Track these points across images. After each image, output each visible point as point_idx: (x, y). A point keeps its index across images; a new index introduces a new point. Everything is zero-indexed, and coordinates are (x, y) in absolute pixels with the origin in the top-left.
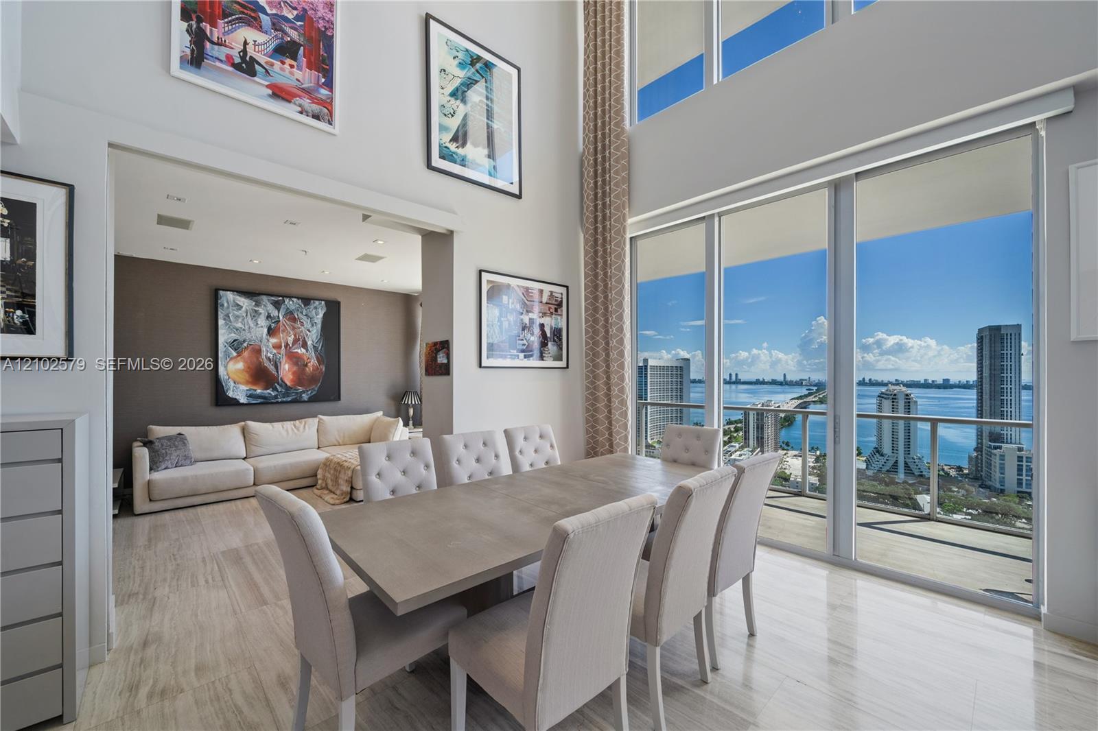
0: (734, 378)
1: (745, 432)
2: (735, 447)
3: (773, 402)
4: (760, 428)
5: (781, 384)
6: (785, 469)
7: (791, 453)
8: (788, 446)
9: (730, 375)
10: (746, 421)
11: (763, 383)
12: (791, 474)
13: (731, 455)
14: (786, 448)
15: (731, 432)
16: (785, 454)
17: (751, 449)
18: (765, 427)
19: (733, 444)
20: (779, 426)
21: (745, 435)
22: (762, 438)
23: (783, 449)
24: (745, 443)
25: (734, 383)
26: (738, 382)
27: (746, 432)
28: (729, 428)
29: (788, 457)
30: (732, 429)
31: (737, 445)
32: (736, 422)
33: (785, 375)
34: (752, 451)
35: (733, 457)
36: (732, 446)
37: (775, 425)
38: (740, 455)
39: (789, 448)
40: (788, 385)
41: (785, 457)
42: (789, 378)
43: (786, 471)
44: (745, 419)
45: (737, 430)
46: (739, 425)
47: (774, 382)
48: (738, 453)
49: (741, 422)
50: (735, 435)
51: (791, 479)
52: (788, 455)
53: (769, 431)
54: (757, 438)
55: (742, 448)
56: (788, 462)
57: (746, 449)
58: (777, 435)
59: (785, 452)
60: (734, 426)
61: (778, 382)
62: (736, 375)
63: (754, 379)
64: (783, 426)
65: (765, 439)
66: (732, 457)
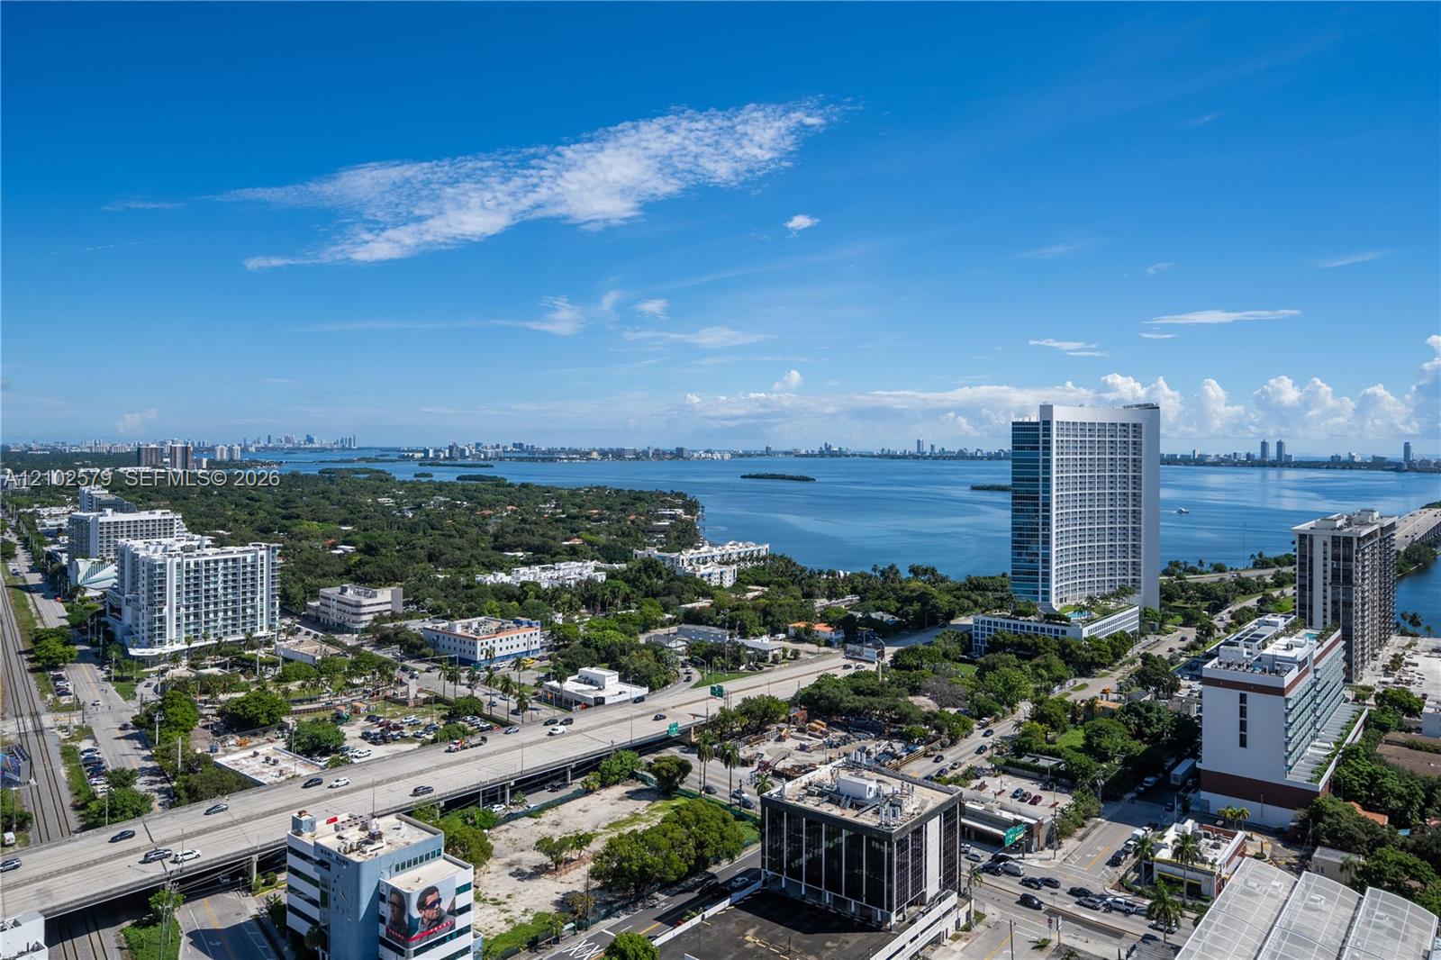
0: (1272, 452)
1: (1302, 587)
2: (1275, 624)
3: (1376, 515)
4: (1343, 578)
5: (1396, 467)
6: (1408, 683)
7: (1424, 642)
8: (1418, 624)
9: (1264, 445)
10: (1305, 563)
11: (1350, 464)
12: (1425, 696)
13: (1265, 647)
14: (1410, 629)
15: (1266, 586)
16: (1409, 646)
17: (1316, 632)
18: (1357, 576)
19: (1269, 618)
20: (1393, 574)
21: (1302, 596)
22: (1348, 604)
23: (1404, 633)
24: (1302, 615)
25: (1273, 464)
26: (1283, 462)
27: (1305, 589)
28: (1259, 577)
29: (1416, 653)
30: (1268, 580)
31: (1281, 622)
32: (1278, 562)
33: (1407, 447)
34: (1321, 638)
35: (1269, 651)
36: (1268, 624)
37: (1384, 573)
38: (1289, 647)
39: (1417, 630)
40: (1416, 470)
41: (1408, 652)
42: (1418, 453)
43: (1412, 689)
44: (1303, 556)
45: (1280, 582)
46: (1288, 570)
47: (1378, 464)
48: (1283, 641)
49: (1292, 563)
50: (1276, 593)
51: (1425, 709)
52: (1418, 648)
53: (1367, 587)
54: (1335, 603)
55: (1291, 629)
56: (1416, 665)
57: (1303, 632)
58: (1386, 593)
59: (1409, 639)
60: (1273, 571)
61: (1390, 463)
62: (1280, 445)
63: (1325, 454)
64: (1403, 574)
65: (1357, 607)
66: (1266, 652)
